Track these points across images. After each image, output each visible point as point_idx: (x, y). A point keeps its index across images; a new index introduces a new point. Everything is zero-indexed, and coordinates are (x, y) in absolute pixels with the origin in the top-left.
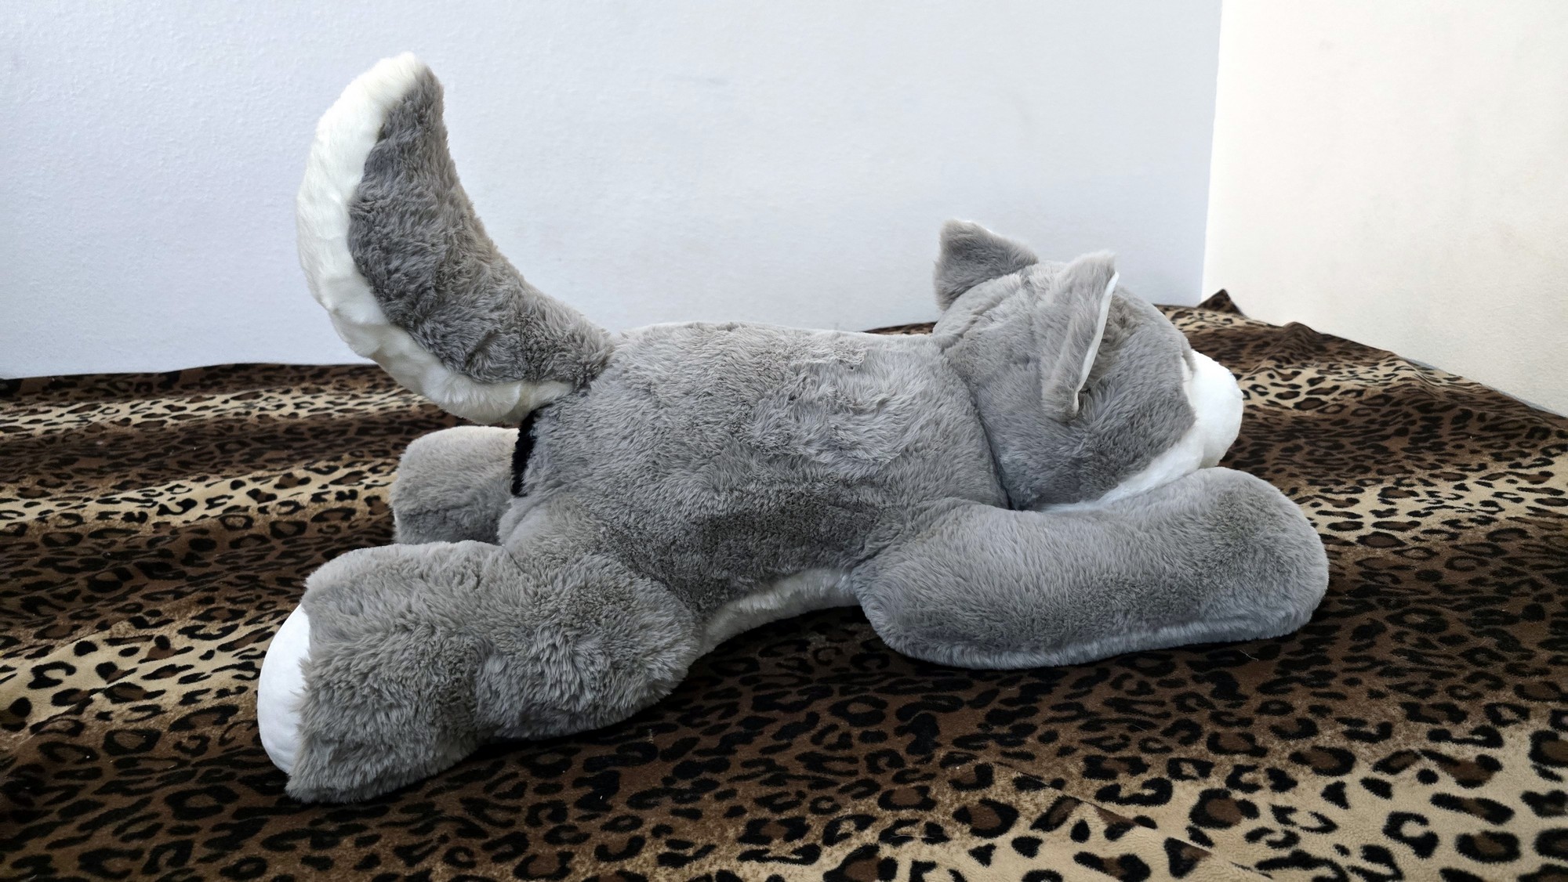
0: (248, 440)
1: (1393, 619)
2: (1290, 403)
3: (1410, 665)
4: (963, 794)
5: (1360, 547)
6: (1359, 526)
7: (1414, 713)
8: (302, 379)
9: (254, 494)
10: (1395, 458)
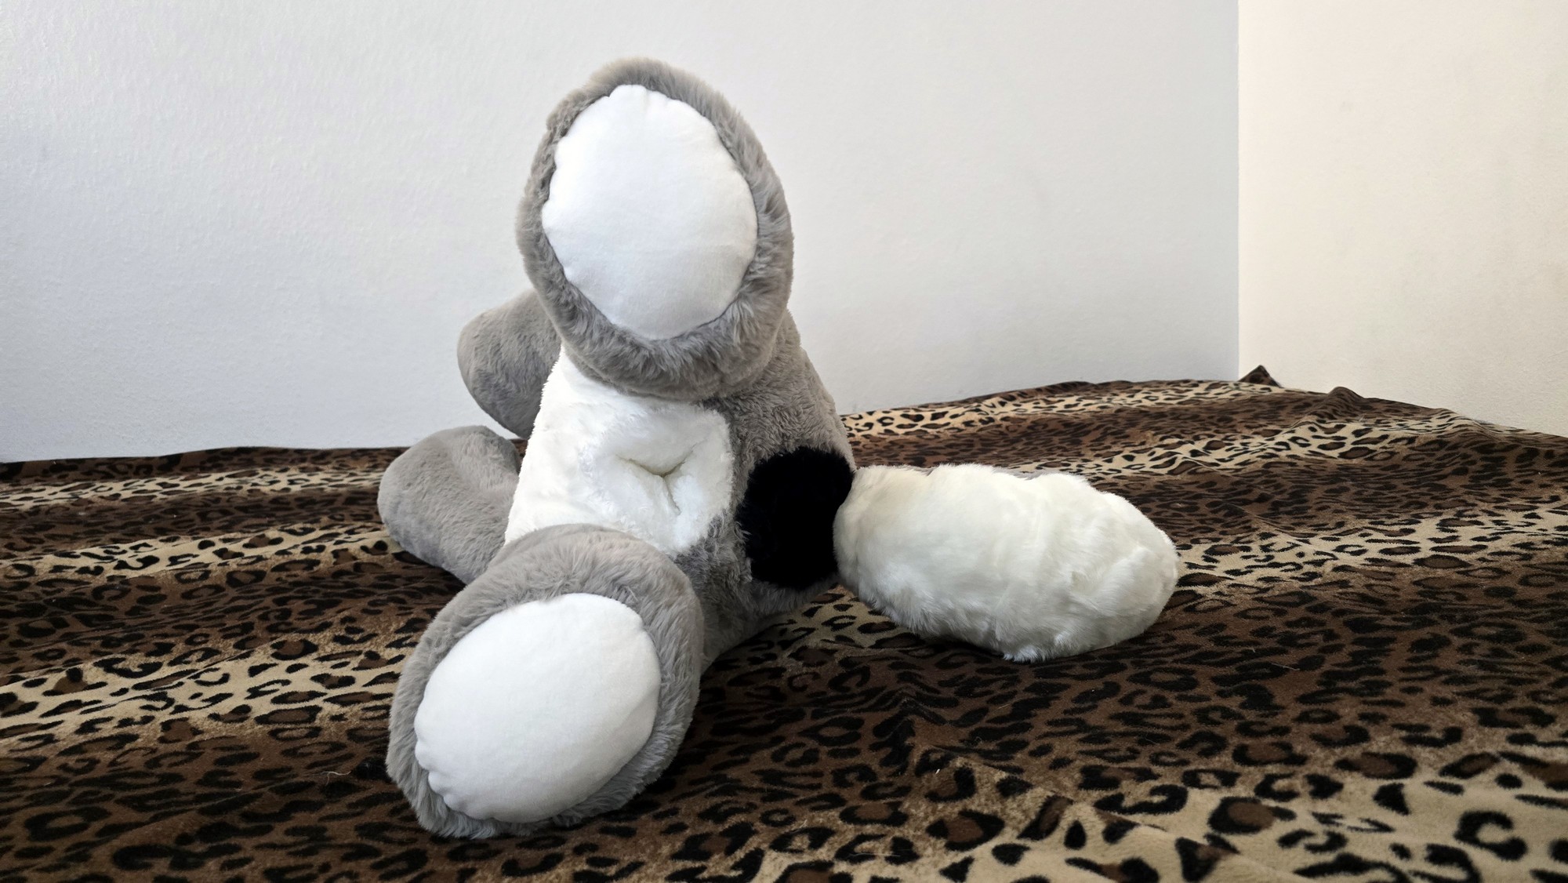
0: (232, 510)
1: (1458, 632)
2: (1335, 453)
3: (1481, 673)
4: (940, 806)
5: (1418, 568)
6: (1416, 550)
7: (1488, 719)
8: (303, 460)
9: (221, 553)
10: (1455, 493)
